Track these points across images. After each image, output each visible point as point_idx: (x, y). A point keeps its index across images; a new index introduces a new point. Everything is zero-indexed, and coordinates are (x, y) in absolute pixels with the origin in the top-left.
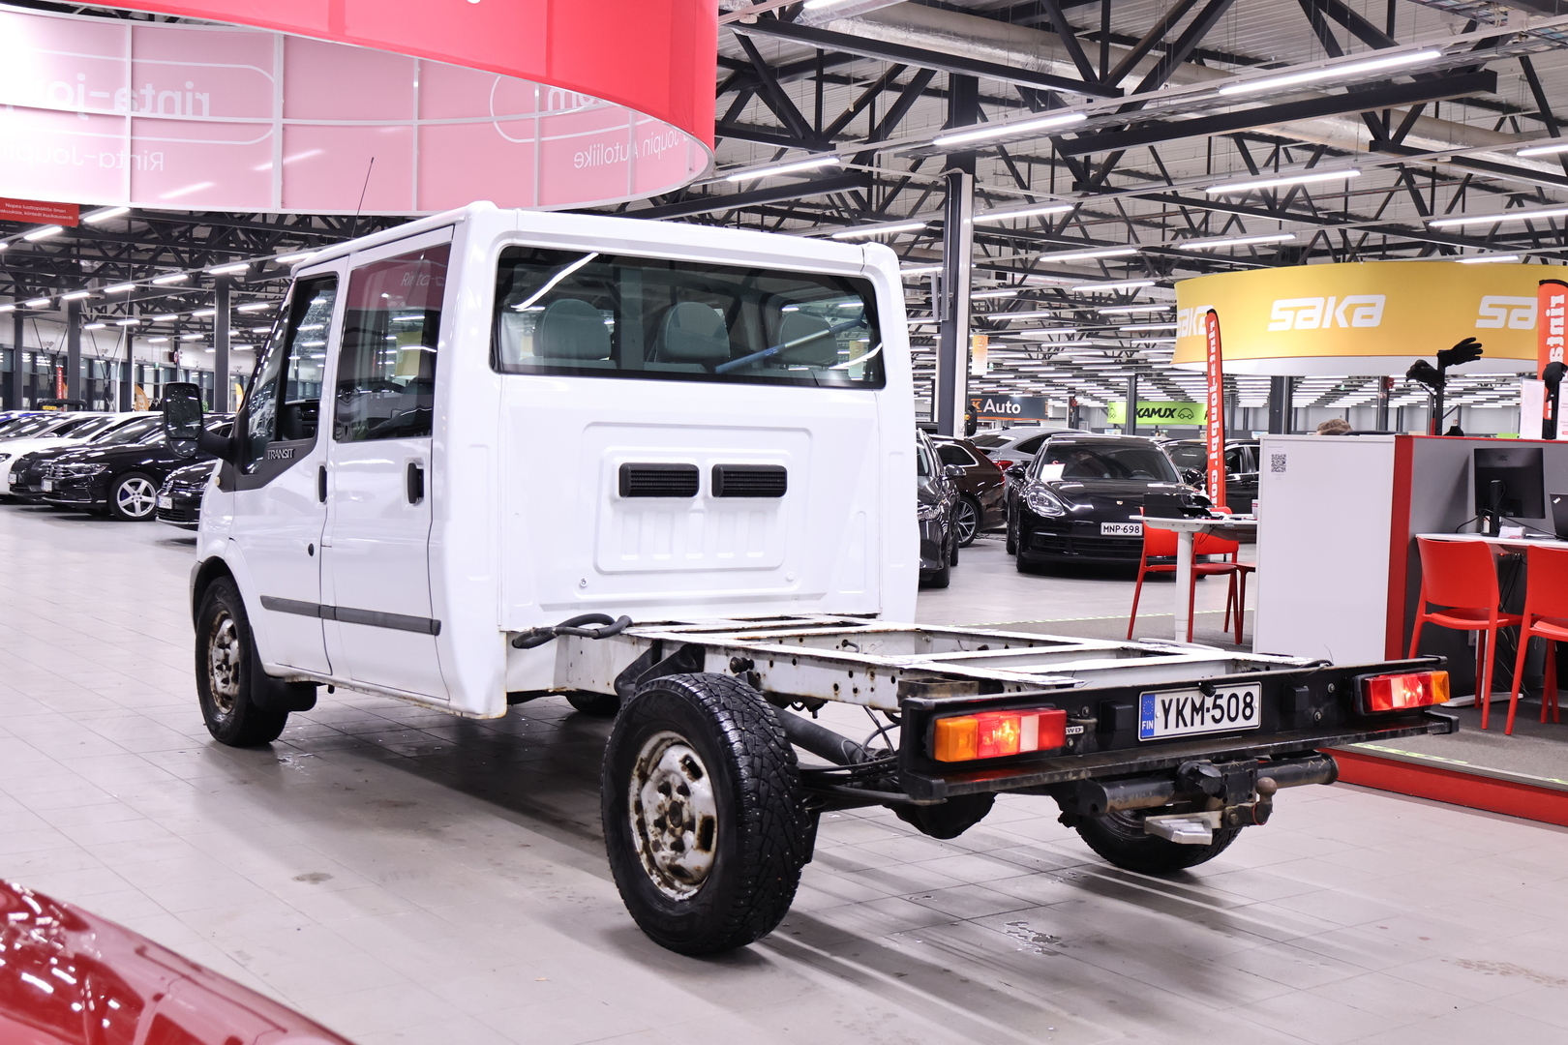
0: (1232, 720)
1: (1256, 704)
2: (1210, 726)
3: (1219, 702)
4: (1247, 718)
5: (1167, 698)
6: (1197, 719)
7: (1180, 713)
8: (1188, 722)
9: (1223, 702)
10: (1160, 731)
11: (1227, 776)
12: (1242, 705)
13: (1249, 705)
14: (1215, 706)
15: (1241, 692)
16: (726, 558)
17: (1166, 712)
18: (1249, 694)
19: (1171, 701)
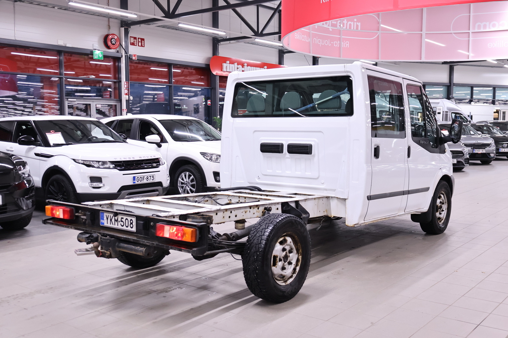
0: (127, 227)
1: (134, 223)
2: (119, 227)
3: (122, 220)
4: (132, 228)
5: (107, 214)
6: (116, 223)
7: (111, 220)
8: (114, 224)
9: (124, 220)
10: (106, 224)
11: (102, 240)
12: (129, 223)
13: (131, 223)
14: (122, 221)
15: (129, 218)
16: (298, 173)
17: (107, 219)
18: (131, 220)
19: (108, 216)
